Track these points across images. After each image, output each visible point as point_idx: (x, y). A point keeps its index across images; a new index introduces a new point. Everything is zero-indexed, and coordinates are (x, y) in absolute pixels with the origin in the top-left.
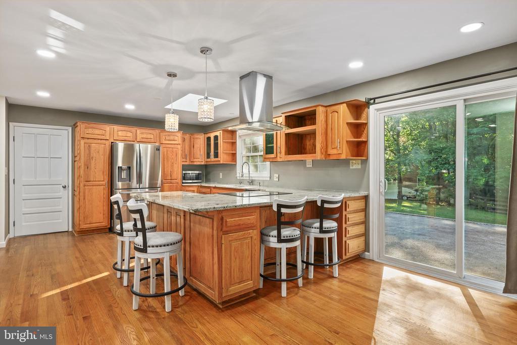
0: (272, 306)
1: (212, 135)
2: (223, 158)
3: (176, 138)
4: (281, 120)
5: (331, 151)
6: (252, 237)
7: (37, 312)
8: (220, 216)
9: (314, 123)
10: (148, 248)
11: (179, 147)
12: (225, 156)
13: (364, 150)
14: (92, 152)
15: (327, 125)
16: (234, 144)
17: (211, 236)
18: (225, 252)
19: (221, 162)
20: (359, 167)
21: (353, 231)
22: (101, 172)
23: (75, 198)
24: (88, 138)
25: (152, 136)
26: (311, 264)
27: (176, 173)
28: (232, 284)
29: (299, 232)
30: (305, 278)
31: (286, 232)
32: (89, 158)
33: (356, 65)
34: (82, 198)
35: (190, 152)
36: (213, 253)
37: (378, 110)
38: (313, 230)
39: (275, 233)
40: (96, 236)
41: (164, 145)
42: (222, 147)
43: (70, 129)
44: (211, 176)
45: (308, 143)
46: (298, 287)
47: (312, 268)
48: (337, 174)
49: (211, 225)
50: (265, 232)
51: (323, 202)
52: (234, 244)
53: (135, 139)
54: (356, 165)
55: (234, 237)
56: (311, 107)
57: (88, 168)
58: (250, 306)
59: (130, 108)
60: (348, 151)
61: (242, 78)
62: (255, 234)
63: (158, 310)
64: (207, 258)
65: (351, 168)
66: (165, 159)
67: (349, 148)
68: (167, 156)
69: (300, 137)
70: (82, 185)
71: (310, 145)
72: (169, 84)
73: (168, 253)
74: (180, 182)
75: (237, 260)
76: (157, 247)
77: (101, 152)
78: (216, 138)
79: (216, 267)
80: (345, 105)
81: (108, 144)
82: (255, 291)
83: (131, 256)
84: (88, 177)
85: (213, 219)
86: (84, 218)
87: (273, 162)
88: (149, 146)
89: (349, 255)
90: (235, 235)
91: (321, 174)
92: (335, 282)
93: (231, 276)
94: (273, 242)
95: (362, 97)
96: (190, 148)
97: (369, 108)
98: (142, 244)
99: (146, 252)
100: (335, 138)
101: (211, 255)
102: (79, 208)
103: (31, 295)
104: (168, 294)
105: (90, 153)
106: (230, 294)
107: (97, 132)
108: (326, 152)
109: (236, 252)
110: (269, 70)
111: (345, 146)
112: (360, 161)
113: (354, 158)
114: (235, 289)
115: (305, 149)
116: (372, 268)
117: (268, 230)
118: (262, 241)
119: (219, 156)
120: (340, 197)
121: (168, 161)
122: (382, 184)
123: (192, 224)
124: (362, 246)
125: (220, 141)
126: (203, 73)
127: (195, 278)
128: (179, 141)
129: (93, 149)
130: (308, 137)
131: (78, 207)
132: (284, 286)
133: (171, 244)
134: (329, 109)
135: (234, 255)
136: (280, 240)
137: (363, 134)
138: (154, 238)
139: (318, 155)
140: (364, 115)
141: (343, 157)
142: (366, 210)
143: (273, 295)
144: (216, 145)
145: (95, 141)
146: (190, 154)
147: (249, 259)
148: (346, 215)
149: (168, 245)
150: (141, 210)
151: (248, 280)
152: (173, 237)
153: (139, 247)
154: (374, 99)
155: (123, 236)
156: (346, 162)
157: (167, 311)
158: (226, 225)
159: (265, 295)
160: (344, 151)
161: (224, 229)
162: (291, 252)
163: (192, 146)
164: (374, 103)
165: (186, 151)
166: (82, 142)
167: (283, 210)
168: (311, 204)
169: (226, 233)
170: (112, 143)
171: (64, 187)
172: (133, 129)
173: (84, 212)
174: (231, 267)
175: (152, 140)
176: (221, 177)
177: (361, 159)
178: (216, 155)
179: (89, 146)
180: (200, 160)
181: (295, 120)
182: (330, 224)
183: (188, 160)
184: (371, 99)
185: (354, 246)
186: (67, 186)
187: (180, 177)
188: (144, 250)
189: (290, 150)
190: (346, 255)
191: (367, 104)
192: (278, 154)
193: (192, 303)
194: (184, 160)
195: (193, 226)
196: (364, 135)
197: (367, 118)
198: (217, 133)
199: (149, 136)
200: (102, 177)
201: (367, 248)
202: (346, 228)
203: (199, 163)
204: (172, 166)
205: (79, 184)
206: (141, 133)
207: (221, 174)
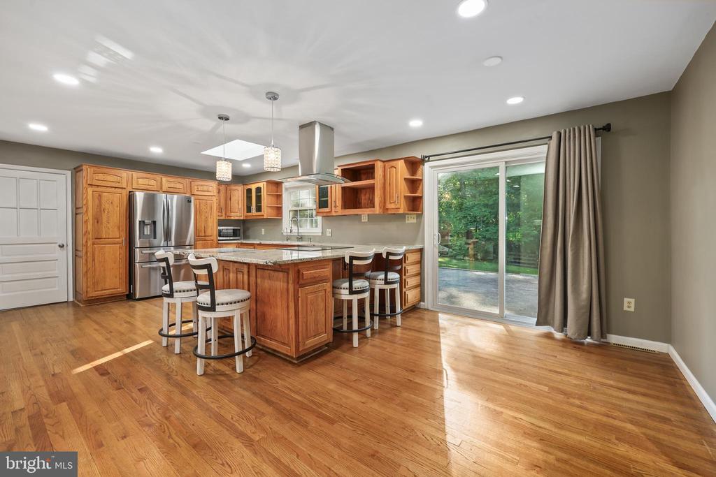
0: (346, 356)
1: (253, 187)
2: (266, 212)
3: (210, 189)
4: (338, 172)
5: (389, 206)
6: (325, 290)
7: (72, 391)
8: (296, 269)
9: (373, 178)
10: (217, 306)
11: (214, 199)
12: (270, 210)
13: (420, 204)
14: (103, 202)
15: (385, 180)
16: (279, 197)
17: (285, 290)
18: (302, 306)
19: (265, 217)
20: (414, 221)
21: (412, 282)
22: (116, 228)
23: (79, 260)
24: (98, 186)
25: (181, 186)
26: (377, 315)
27: (210, 228)
28: (308, 338)
29: (368, 284)
30: (372, 329)
31: (358, 284)
32: (100, 211)
33: (416, 124)
34: (90, 259)
35: (226, 206)
36: (288, 307)
37: (432, 167)
38: (378, 282)
39: (346, 285)
40: (111, 305)
41: (196, 197)
42: (265, 201)
43: (69, 173)
44: (250, 232)
45: (364, 198)
46: (366, 337)
47: (377, 319)
48: (392, 228)
49: (285, 279)
50: (336, 284)
51: (388, 254)
52: (310, 297)
53: (160, 190)
54: (411, 220)
55: (310, 290)
56: (370, 161)
57: (98, 222)
58: (325, 358)
59: (156, 151)
60: (405, 206)
61: (302, 127)
62: (328, 286)
63: (227, 373)
64: (280, 314)
65: (407, 222)
66: (198, 213)
67: (406, 202)
68: (200, 210)
69: (355, 191)
70: (90, 243)
71: (365, 199)
72: (216, 128)
73: (239, 310)
74: (215, 240)
75: (313, 313)
76: (227, 304)
77: (116, 202)
78: (259, 190)
79: (292, 321)
80: (403, 161)
81: (125, 193)
82: (326, 345)
83: (183, 320)
84: (98, 233)
85: (288, 274)
86: (94, 283)
87: (327, 217)
88: (175, 197)
89: (408, 305)
90: (311, 288)
91: (376, 228)
92: (399, 330)
93: (307, 330)
94: (345, 295)
95: (418, 154)
96: (226, 201)
97: (424, 165)
98: (209, 302)
99: (215, 311)
100: (393, 193)
101: (285, 309)
102: (87, 272)
103: (53, 375)
104: (239, 354)
105: (101, 205)
106: (306, 347)
107: (110, 178)
108: (384, 206)
109: (312, 305)
110: (329, 120)
111: (403, 200)
112: (415, 216)
113: (412, 212)
114: (311, 342)
115: (360, 203)
116: (427, 316)
117: (340, 283)
118: (334, 294)
119: (262, 210)
120: (402, 249)
121: (201, 215)
122: (436, 238)
123: (259, 280)
124: (418, 297)
125: (264, 194)
126: (269, 119)
127: (263, 336)
128: (215, 193)
129: (104, 200)
130: (364, 191)
131: (85, 270)
132: (356, 337)
133: (242, 301)
134: (387, 164)
135: (310, 308)
136: (352, 292)
137: (418, 189)
138: (222, 296)
139: (377, 210)
140: (419, 172)
141: (401, 211)
142: (421, 262)
143: (345, 346)
144: (259, 198)
145: (108, 189)
146: (226, 207)
147: (324, 312)
148: (405, 267)
149: (238, 302)
150: (210, 265)
151: (322, 333)
152: (242, 294)
153: (206, 306)
154: (429, 157)
155: (173, 297)
156: (402, 217)
157: (238, 372)
158: (303, 278)
159: (336, 347)
160: (402, 206)
161: (301, 282)
162: (361, 303)
163: (228, 199)
164: (429, 161)
165: (222, 204)
166: (90, 190)
167: (355, 262)
168: (378, 256)
169: (302, 286)
170: (130, 192)
171: (61, 246)
172: (158, 177)
173: (94, 277)
174: (307, 321)
175: (182, 191)
176: (263, 233)
177: (417, 214)
178: (259, 209)
179: (100, 195)
180: (238, 213)
181: (352, 173)
182: (393, 276)
183: (224, 214)
184: (426, 157)
185: (412, 296)
186: (65, 245)
187: (215, 233)
188: (212, 308)
189: (346, 205)
190: (405, 305)
191: (422, 161)
192: (333, 208)
193: (263, 362)
194: (220, 214)
195: (261, 281)
196: (419, 191)
197: (422, 174)
198: (260, 185)
199: (178, 186)
200: (118, 234)
201: (422, 298)
202: (405, 280)
203: (237, 218)
204: (206, 221)
205: (86, 242)
206: (167, 181)
207: (263, 230)
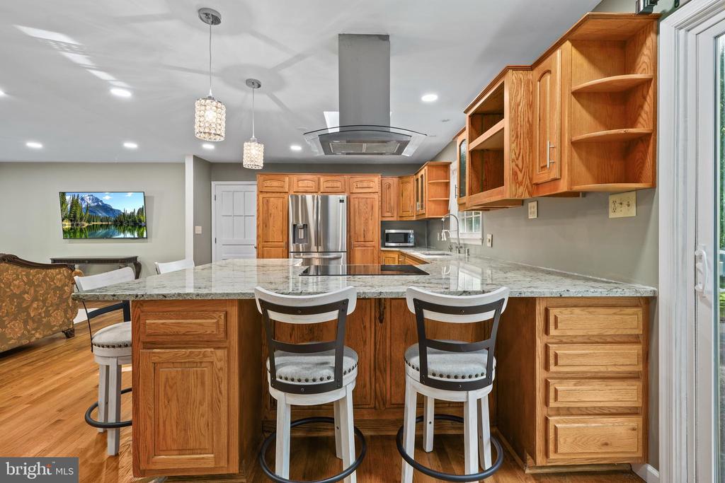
1: (420, 175)
3: (372, 185)
5: (539, 177)
6: (212, 362)
8: (138, 311)
14: (270, 208)
16: (447, 185)
19: (427, 216)
21: (577, 394)
22: (280, 233)
24: (267, 192)
25: (339, 184)
27: (371, 232)
32: (268, 214)
38: (411, 372)
41: (355, 196)
42: (427, 193)
44: (431, 238)
52: (164, 372)
53: (318, 191)
55: (164, 356)
57: (266, 226)
60: (580, 168)
65: (612, 215)
66: (357, 214)
67: (587, 161)
68: (359, 210)
70: (260, 246)
74: (378, 245)
75: (173, 404)
77: (280, 206)
81: (287, 197)
84: (266, 237)
96: (398, 197)
105: (268, 209)
107: (275, 184)
108: (532, 178)
109: (171, 388)
111: (567, 158)
112: (633, 196)
119: (424, 206)
121: (360, 217)
129: (271, 204)
135: (166, 394)
137: (640, 115)
139: (507, 189)
140: (644, 58)
141: (563, 186)
145: (274, 195)
146: (398, 206)
148: (546, 348)
151: (202, 451)
158: (145, 330)
160: (565, 172)
163: (400, 194)
165: (392, 202)
166: (261, 197)
167: (429, 315)
172: (316, 177)
177: (636, 190)
179: (268, 201)
180: (411, 213)
183: (395, 214)
187: (377, 237)
194: (383, 215)
196: (645, 116)
197: (654, 64)
198: (423, 172)
199: (335, 184)
200: (281, 237)
203: (408, 219)
204: (366, 223)
206: (326, 181)
